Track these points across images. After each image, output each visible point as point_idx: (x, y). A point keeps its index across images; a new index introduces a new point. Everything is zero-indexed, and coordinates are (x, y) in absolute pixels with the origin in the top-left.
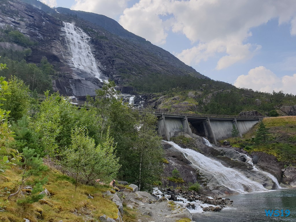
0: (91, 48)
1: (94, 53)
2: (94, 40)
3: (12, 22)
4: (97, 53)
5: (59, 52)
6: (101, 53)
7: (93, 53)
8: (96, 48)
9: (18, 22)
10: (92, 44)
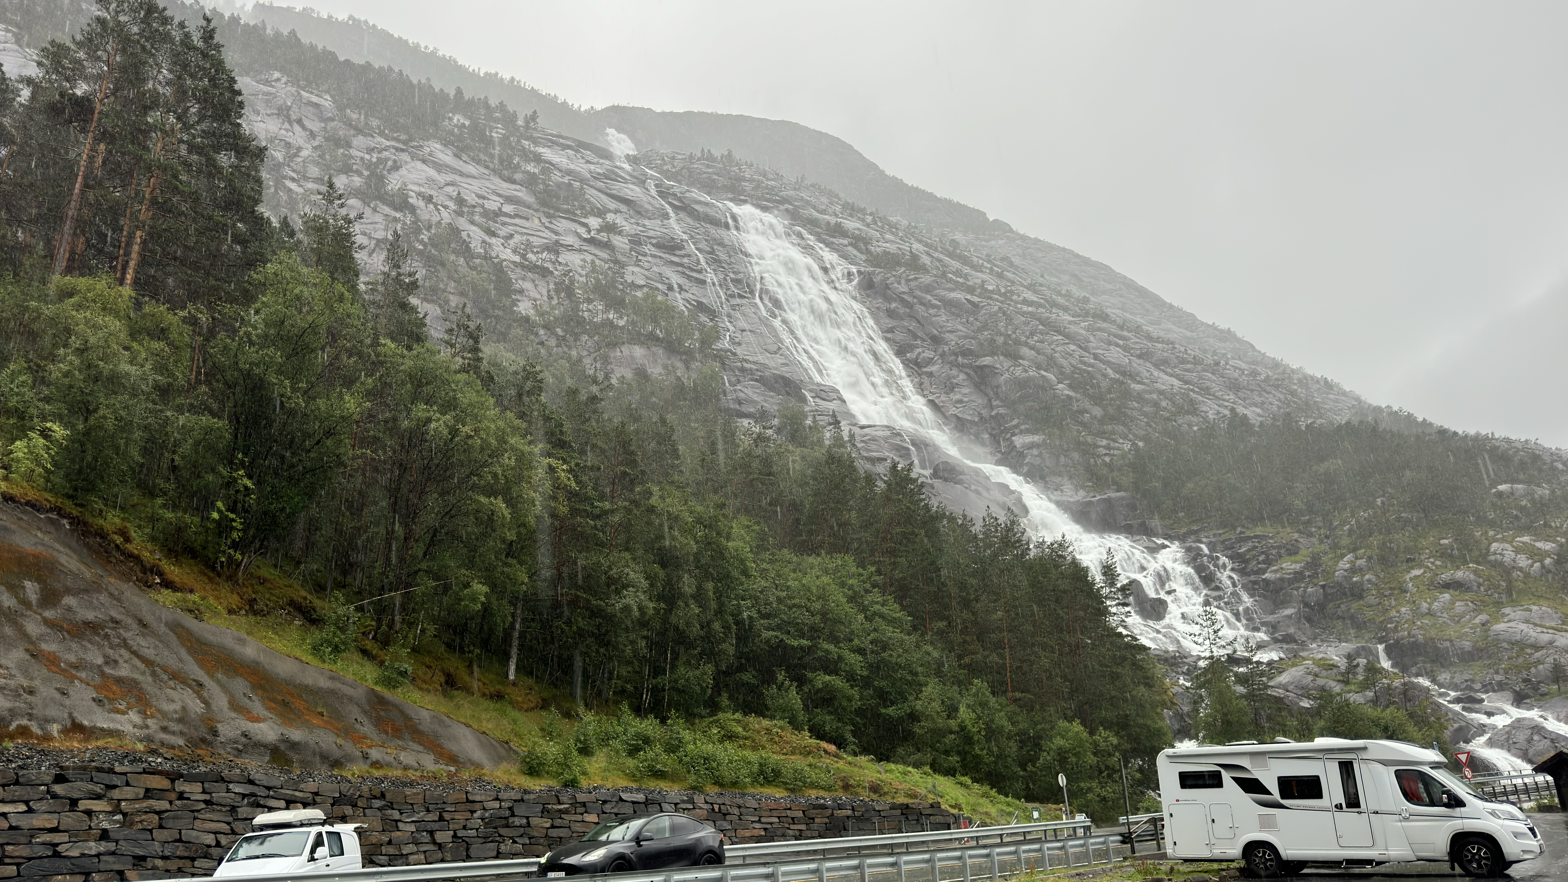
0: (872, 313)
1: (889, 335)
2: (877, 279)
3: (585, 240)
4: (899, 336)
5: (775, 353)
6: (915, 337)
7: (887, 340)
8: (891, 314)
9: (603, 237)
10: (868, 296)
